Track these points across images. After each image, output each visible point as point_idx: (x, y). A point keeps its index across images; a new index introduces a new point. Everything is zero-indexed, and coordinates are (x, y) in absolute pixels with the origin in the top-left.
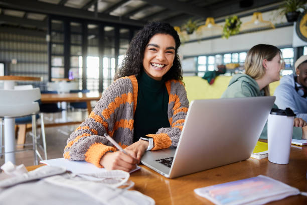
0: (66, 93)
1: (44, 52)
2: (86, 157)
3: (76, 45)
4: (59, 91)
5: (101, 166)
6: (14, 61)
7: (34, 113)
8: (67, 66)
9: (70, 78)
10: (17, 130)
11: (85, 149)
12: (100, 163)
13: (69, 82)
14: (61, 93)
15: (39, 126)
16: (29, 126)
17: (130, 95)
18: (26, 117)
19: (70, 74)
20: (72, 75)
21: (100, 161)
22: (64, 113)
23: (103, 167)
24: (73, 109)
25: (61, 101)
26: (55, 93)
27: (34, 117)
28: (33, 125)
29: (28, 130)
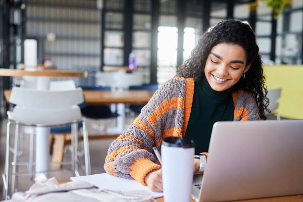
0: (124, 89)
1: (94, 22)
2: (131, 170)
3: (143, 12)
4: (113, 86)
5: (145, 183)
6: (51, 37)
7: (75, 121)
8: (128, 47)
9: (131, 67)
10: (53, 141)
11: (131, 162)
12: (144, 179)
13: (129, 72)
14: (117, 89)
15: (81, 139)
16: (68, 137)
17: (180, 99)
18: (64, 126)
19: (131, 60)
20: (134, 61)
21: (145, 177)
22: (120, 120)
23: (146, 185)
24: (133, 114)
25: (117, 103)
26: (108, 89)
27: (74, 127)
28: (73, 136)
29: (67, 143)
